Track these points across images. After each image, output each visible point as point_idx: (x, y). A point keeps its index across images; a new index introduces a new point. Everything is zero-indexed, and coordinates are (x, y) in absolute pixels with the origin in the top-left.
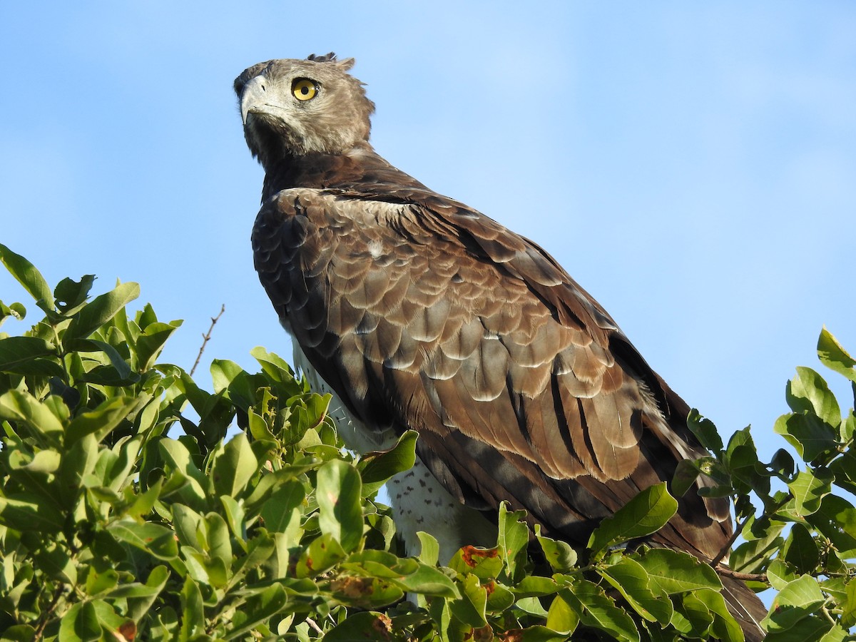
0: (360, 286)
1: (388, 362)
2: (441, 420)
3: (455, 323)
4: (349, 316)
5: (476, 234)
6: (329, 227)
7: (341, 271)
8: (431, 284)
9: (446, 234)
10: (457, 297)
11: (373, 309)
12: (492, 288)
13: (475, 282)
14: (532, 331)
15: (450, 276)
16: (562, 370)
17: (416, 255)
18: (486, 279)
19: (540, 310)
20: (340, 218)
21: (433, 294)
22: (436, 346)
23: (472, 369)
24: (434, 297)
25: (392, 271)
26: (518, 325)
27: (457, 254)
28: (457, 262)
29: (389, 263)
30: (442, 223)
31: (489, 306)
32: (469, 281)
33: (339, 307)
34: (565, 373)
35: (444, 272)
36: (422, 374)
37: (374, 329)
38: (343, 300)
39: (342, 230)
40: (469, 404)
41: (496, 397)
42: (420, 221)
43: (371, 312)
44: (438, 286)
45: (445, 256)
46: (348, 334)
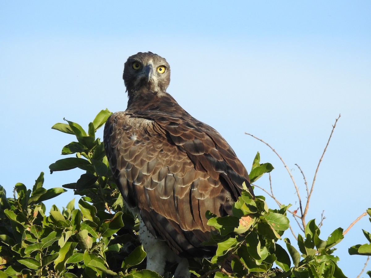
0: (128, 152)
1: (134, 182)
2: (149, 206)
3: (158, 168)
4: (124, 164)
5: (171, 134)
6: (123, 128)
7: (123, 146)
8: (152, 153)
9: (162, 134)
10: (160, 158)
11: (131, 161)
12: (174, 155)
13: (168, 153)
14: (185, 173)
15: (160, 150)
16: (194, 188)
17: (150, 141)
18: (172, 152)
19: (190, 164)
20: (127, 125)
21: (152, 157)
22: (150, 177)
23: (161, 186)
24: (152, 158)
25: (140, 147)
26: (180, 170)
27: (164, 142)
28: (163, 145)
29: (140, 144)
30: (161, 129)
31: (171, 162)
32: (166, 152)
33: (121, 159)
34: (195, 189)
35: (158, 148)
36: (144, 187)
37: (131, 169)
38: (122, 157)
39: (127, 130)
40: (158, 200)
41: (168, 198)
42: (153, 128)
43: (130, 162)
44: (154, 154)
45: (160, 142)
46: (123, 171)
